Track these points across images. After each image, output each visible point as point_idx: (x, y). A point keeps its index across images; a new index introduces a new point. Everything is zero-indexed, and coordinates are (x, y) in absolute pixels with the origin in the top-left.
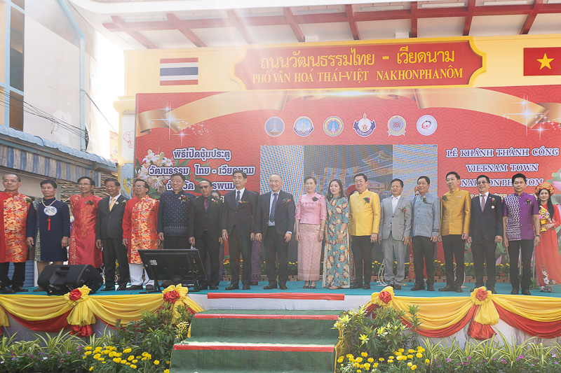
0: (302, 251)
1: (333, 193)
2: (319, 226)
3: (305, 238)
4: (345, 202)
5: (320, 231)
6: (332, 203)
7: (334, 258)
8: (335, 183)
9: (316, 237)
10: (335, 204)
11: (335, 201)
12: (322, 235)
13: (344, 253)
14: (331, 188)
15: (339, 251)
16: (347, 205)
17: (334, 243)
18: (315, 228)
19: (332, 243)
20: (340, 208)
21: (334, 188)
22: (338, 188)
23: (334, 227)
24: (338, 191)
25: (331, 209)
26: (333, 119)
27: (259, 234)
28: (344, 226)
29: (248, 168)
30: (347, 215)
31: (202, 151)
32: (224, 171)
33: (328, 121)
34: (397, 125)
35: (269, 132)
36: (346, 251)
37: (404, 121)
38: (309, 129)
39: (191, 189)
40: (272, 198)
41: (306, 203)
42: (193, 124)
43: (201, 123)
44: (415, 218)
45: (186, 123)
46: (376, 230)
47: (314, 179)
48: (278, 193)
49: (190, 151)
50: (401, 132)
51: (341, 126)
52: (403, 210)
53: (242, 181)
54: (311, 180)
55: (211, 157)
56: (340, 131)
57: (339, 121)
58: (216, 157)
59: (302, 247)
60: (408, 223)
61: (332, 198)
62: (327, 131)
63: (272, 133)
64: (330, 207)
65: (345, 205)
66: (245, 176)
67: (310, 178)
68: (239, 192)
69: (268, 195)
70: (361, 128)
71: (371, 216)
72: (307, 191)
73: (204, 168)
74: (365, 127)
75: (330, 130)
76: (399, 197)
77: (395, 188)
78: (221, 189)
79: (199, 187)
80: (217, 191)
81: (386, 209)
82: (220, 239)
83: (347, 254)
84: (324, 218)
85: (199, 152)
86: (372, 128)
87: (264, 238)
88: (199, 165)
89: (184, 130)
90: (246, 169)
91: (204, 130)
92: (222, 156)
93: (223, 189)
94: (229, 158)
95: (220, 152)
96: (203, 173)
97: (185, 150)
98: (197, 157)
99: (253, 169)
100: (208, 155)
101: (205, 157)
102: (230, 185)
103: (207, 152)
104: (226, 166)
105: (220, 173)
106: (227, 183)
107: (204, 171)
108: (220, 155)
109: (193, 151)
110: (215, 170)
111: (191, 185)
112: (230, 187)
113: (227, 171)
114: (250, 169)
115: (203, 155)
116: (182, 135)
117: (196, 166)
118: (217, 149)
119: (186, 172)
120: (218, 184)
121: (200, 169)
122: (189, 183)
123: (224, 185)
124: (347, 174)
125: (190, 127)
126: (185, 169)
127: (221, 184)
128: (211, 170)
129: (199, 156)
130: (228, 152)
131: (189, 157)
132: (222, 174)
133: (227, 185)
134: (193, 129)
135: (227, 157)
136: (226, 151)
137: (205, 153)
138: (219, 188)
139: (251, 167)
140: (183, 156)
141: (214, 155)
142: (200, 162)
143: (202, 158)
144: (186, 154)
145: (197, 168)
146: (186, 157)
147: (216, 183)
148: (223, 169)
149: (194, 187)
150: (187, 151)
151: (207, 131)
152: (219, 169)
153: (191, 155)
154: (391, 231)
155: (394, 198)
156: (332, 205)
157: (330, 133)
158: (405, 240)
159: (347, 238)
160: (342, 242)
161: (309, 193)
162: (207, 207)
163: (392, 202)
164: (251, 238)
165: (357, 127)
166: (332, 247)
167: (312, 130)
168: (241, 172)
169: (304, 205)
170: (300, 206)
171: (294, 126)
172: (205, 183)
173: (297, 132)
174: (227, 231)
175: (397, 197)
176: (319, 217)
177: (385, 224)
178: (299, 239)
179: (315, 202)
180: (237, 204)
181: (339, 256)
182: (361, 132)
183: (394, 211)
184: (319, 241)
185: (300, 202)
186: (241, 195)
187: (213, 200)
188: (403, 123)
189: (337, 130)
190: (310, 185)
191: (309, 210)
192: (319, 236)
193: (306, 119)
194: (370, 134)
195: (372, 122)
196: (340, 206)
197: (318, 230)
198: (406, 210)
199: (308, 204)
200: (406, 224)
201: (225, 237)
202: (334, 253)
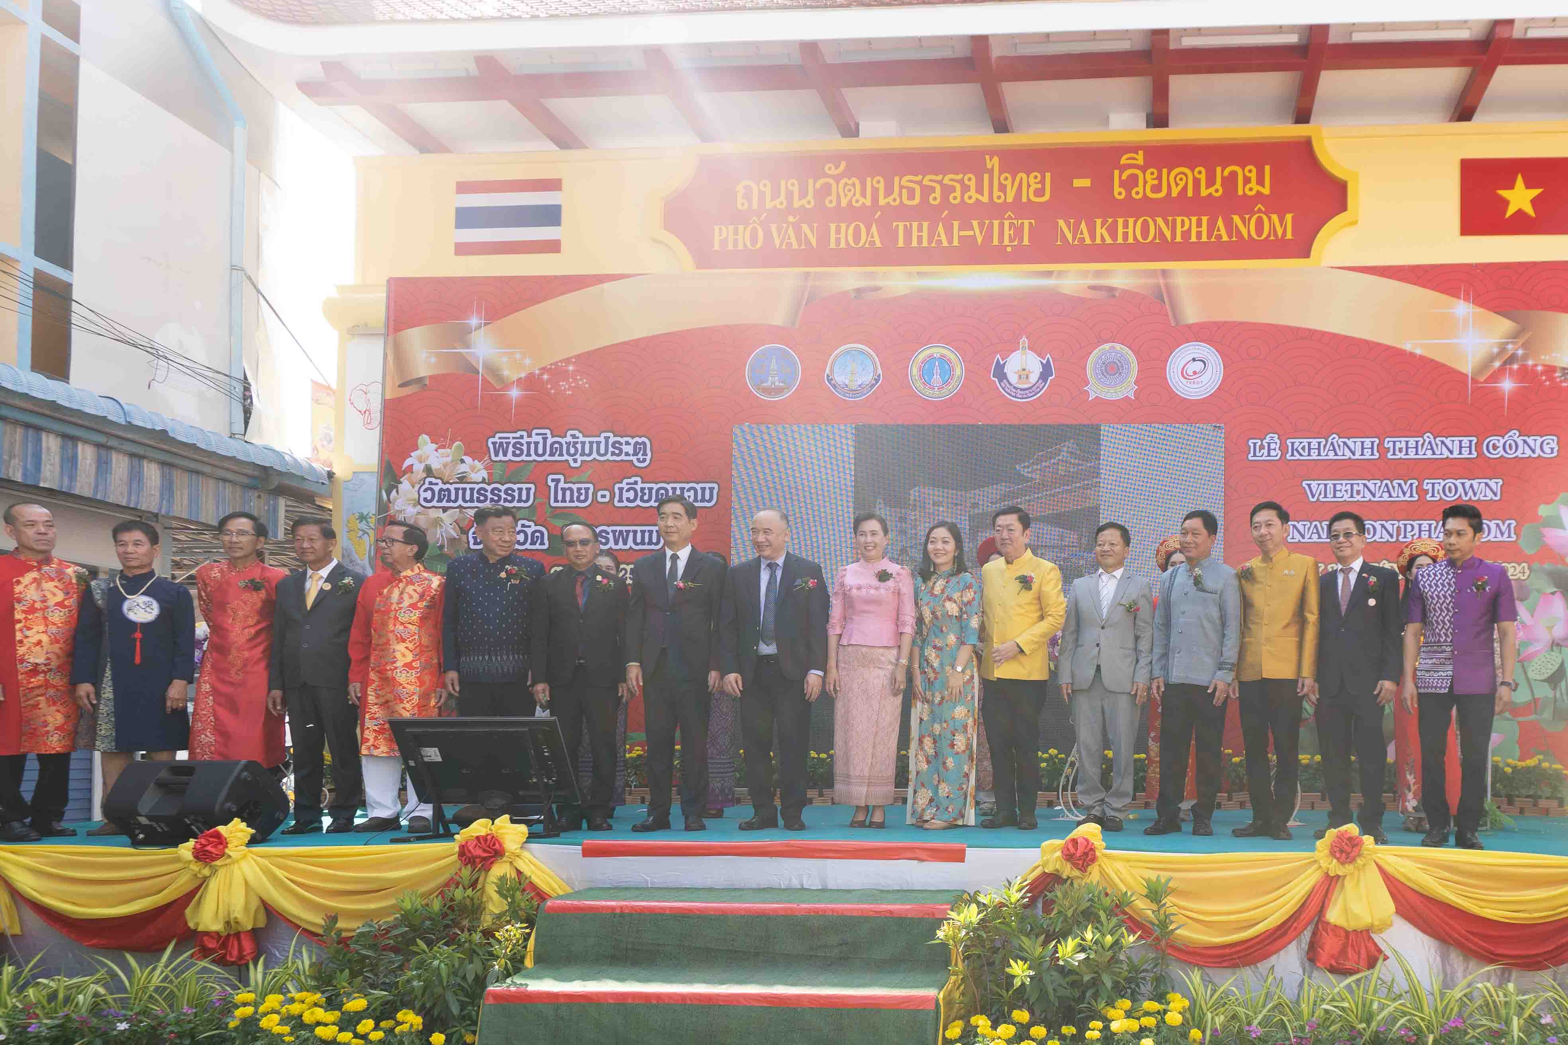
0: (847, 722)
1: (939, 561)
2: (895, 652)
3: (855, 686)
4: (969, 587)
5: (897, 665)
6: (933, 588)
7: (935, 742)
8: (942, 533)
9: (887, 683)
10: (943, 591)
11: (940, 584)
12: (900, 677)
13: (965, 727)
14: (930, 547)
15: (951, 723)
16: (975, 593)
17: (937, 700)
18: (883, 659)
19: (933, 701)
20: (955, 602)
21: (940, 546)
22: (951, 546)
23: (937, 656)
24: (950, 556)
25: (931, 604)
26: (937, 351)
27: (732, 677)
28: (965, 653)
29: (698, 487)
30: (975, 623)
31: (569, 439)
32: (631, 495)
33: (921, 357)
34: (1112, 369)
35: (758, 388)
36: (970, 721)
37: (1132, 357)
38: (867, 378)
39: (537, 546)
40: (765, 577)
41: (859, 588)
42: (546, 363)
43: (568, 361)
44: (1174, 632)
45: (527, 362)
47: (882, 522)
48: (780, 561)
49: (535, 438)
50: (1125, 389)
51: (958, 372)
52: (1132, 610)
53: (687, 526)
54: (872, 525)
55: (595, 455)
56: (955, 386)
57: (952, 356)
58: (609, 457)
59: (847, 712)
60: (1144, 645)
61: (934, 573)
62: (918, 385)
63: (767, 391)
64: (925, 598)
65: (969, 595)
66: (691, 511)
67: (870, 517)
68: (675, 558)
69: (753, 568)
70: (1013, 378)
72: (862, 554)
73: (575, 487)
74: (1024, 374)
75: (926, 384)
76: (1118, 573)
77: (1107, 548)
78: (621, 546)
79: (560, 541)
80: (610, 553)
81: (1084, 605)
82: (622, 690)
83: (973, 729)
84: (909, 631)
85: (563, 441)
86: (1044, 376)
87: (749, 687)
88: (561, 477)
89: (519, 380)
90: (692, 492)
91: (575, 380)
92: (627, 454)
93: (627, 547)
94: (644, 460)
95: (621, 444)
96: (572, 501)
97: (522, 437)
98: (556, 458)
99: (711, 489)
100: (587, 451)
101: (577, 456)
102: (647, 535)
103: (583, 443)
104: (636, 483)
105: (621, 501)
106: (639, 528)
107: (576, 494)
108: (621, 450)
109: (545, 439)
110: (607, 493)
111: (537, 534)
112: (647, 540)
113: (640, 494)
114: (703, 489)
115: (572, 451)
116: (515, 393)
117: (553, 480)
118: (611, 435)
119: (524, 498)
120: (614, 532)
121: (564, 490)
122: (534, 528)
123: (631, 535)
124: (975, 505)
125: (537, 372)
126: (520, 490)
127: (621, 532)
128: (595, 494)
129: (561, 455)
130: (644, 443)
131: (534, 457)
132: (625, 504)
133: (639, 535)
134: (546, 377)
135: (640, 456)
136: (637, 439)
137: (579, 446)
138: (616, 543)
139: (707, 485)
140: (518, 452)
141: (602, 451)
142: (564, 469)
143: (570, 459)
144: (525, 448)
145: (556, 487)
146: (524, 458)
147: (609, 529)
148: (628, 490)
149: (546, 541)
150: (529, 440)
151: (583, 382)
152: (617, 491)
153: (540, 451)
154: (1098, 668)
155: (1105, 577)
156: (932, 595)
157: (929, 392)
158: (1139, 693)
159: (973, 687)
160: (959, 697)
161: (868, 559)
162: (585, 600)
163: (1100, 588)
164: (710, 688)
165: (1001, 374)
166: (932, 712)
167: (877, 381)
168: (680, 499)
169: (854, 591)
170: (840, 597)
171: (827, 371)
172: (579, 532)
173: (834, 386)
174: (641, 666)
175: (1114, 573)
176: (893, 627)
177: (1079, 649)
178: (835, 689)
179: (883, 584)
180: (671, 592)
181: (950, 736)
182: (1015, 388)
183: (1105, 611)
184: (895, 695)
185: (842, 585)
186: (681, 565)
187: (599, 578)
188: (1128, 364)
189: (946, 383)
190: (869, 539)
191: (866, 608)
192: (893, 680)
193: (862, 352)
194: (1038, 393)
195: (1044, 362)
196: (956, 596)
197: (890, 662)
198: (1137, 610)
199: (864, 591)
200: (1140, 648)
201: (635, 683)
202: (937, 728)
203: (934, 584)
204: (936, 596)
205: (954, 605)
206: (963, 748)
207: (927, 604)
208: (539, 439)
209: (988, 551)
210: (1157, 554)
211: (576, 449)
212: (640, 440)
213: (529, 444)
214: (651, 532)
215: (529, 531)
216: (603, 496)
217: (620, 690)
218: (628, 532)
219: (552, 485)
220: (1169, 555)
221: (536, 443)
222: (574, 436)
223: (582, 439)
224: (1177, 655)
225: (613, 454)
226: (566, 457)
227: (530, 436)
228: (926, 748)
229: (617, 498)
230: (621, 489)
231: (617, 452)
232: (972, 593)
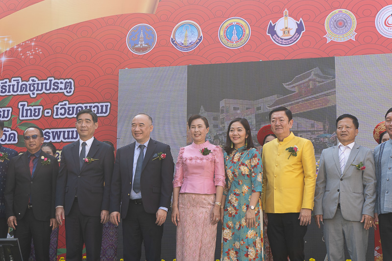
0: (183, 240)
1: (236, 142)
2: (212, 197)
3: (188, 219)
4: (255, 156)
5: (214, 205)
6: (233, 158)
7: (237, 253)
8: (237, 125)
9: (207, 216)
10: (239, 160)
11: (237, 155)
12: (216, 213)
13: (255, 243)
14: (231, 133)
15: (245, 240)
16: (259, 160)
17: (237, 227)
18: (205, 201)
19: (234, 228)
20: (246, 166)
21: (236, 133)
22: (243, 132)
23: (237, 199)
24: (243, 138)
25: (232, 168)
26: (234, 21)
27: (115, 213)
28: (255, 197)
29: (99, 105)
30: (260, 178)
31: (31, 82)
32: (63, 111)
33: (225, 25)
34: (341, 24)
35: (133, 48)
36: (258, 240)
37: (353, 16)
38: (194, 39)
39: (12, 142)
40: (137, 153)
41: (191, 159)
42: (20, 42)
43: (31, 40)
44: (383, 181)
45: (11, 42)
46: (308, 204)
47: (205, 119)
48: (146, 144)
49: (13, 83)
50: (349, 35)
51: (247, 32)
52: (361, 168)
53: (91, 126)
54: (199, 122)
55: (44, 90)
56: (245, 40)
57: (243, 23)
58: (51, 91)
59: (183, 234)
60: (370, 190)
61: (233, 149)
62: (224, 41)
63: (138, 50)
64: (229, 164)
65: (255, 162)
66: (95, 119)
67: (198, 117)
68: (84, 144)
69: (130, 149)
70: (280, 33)
71: (300, 179)
72: (192, 140)
73: (33, 108)
74: (286, 30)
75: (229, 40)
76: (351, 145)
77: (344, 129)
78: (56, 140)
79: (23, 137)
80: (51, 144)
81: (330, 166)
82: (53, 222)
83: (260, 245)
84: (221, 184)
85: (27, 83)
86: (298, 31)
87: (124, 219)
88: (26, 103)
89: (6, 52)
90: (96, 108)
91: (35, 50)
92: (61, 89)
93: (60, 141)
94: (70, 92)
95: (58, 83)
96: (31, 116)
97: (6, 82)
98: (24, 93)
99: (107, 106)
100: (40, 88)
101: (35, 91)
102: (71, 133)
103: (38, 84)
104: (65, 104)
105: (57, 115)
106: (66, 130)
107: (33, 112)
108: (58, 87)
109: (18, 83)
110: (50, 111)
111: (12, 135)
112: (70, 136)
113: (67, 111)
114: (102, 106)
115: (32, 88)
116: (4, 59)
117: (21, 105)
118: (53, 79)
119: (6, 115)
120: (53, 132)
121: (27, 110)
122: (11, 132)
123: (62, 133)
124: (259, 109)
125: (15, 47)
126: (4, 111)
127: (57, 132)
128: (43, 111)
129: (26, 91)
130: (70, 82)
131: (12, 93)
132: (60, 116)
133: (66, 133)
134: (20, 49)
135: (68, 90)
136: (67, 80)
137: (36, 86)
138: (54, 139)
139: (104, 104)
140: (4, 91)
141: (48, 88)
142: (27, 99)
143: (31, 93)
144: (7, 88)
145: (23, 108)
146: (7, 94)
147: (50, 131)
148: (61, 109)
149: (16, 139)
150: (10, 84)
151: (39, 51)
152: (55, 110)
153: (15, 90)
154: (339, 205)
155: (342, 148)
156: (233, 162)
157: (230, 44)
158: (366, 221)
159: (259, 218)
160: (251, 225)
161: (196, 142)
162: (34, 171)
163: (340, 154)
164: (102, 220)
165: (272, 31)
166: (233, 234)
167: (200, 40)
168: (89, 111)
169: (188, 161)
170: (181, 165)
171: (172, 37)
172: (33, 131)
173: (176, 45)
174: (64, 208)
175: (348, 145)
176: (212, 182)
177: (327, 193)
178: (177, 220)
179: (205, 157)
180: (81, 164)
181: (245, 249)
182: (281, 39)
183: (343, 169)
184: (213, 223)
185: (181, 158)
186: (88, 148)
187: (43, 157)
188: (351, 20)
189: (240, 39)
190: (197, 129)
191: (195, 171)
192: (212, 215)
193: (191, 25)
194: (295, 41)
195: (299, 23)
196: (247, 162)
197: (209, 204)
198: (364, 168)
199: (194, 161)
200: (366, 192)
201: (60, 218)
202: (237, 244)
203: (234, 155)
204: (235, 163)
205: (246, 168)
206: (254, 257)
207: (230, 168)
208: (15, 83)
209: (265, 134)
210: (374, 133)
211: (34, 88)
212: (68, 81)
213: (9, 86)
214: (73, 132)
215: (8, 134)
216: (48, 113)
217: (51, 223)
218: (60, 132)
219: (21, 107)
220: (382, 134)
221: (13, 85)
222: (33, 81)
223: (37, 82)
224: (386, 194)
225: (54, 89)
226: (29, 92)
227: (10, 82)
228: (231, 257)
229: (55, 114)
230: (57, 109)
231: (56, 88)
232: (257, 160)
